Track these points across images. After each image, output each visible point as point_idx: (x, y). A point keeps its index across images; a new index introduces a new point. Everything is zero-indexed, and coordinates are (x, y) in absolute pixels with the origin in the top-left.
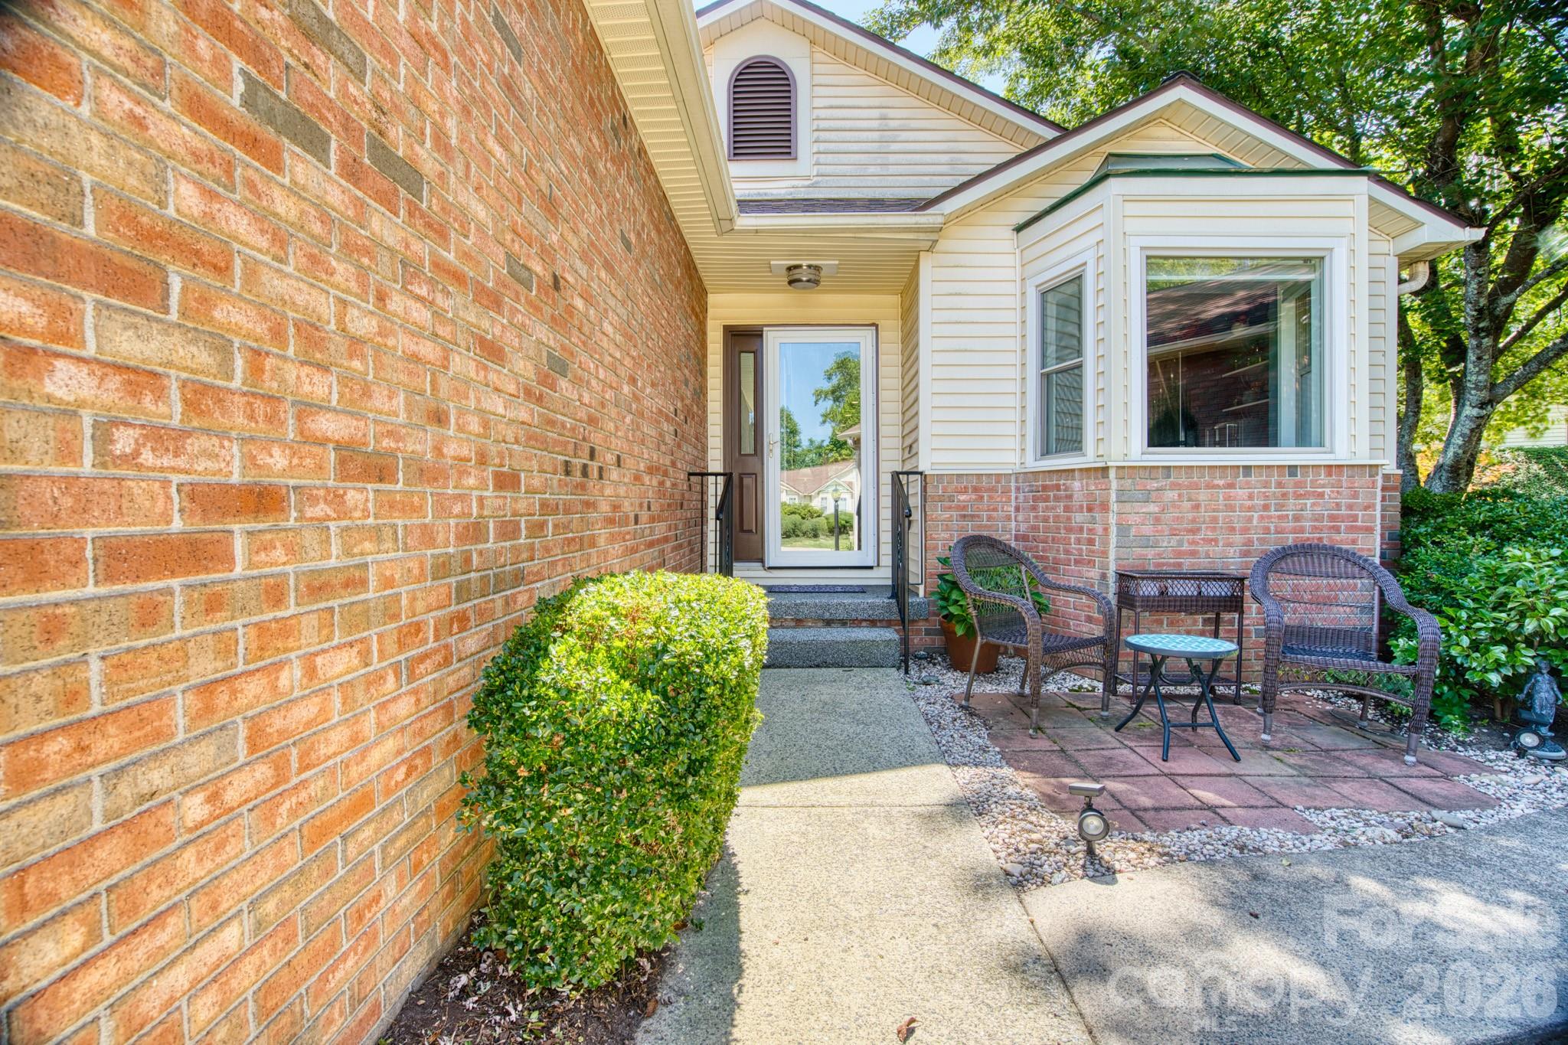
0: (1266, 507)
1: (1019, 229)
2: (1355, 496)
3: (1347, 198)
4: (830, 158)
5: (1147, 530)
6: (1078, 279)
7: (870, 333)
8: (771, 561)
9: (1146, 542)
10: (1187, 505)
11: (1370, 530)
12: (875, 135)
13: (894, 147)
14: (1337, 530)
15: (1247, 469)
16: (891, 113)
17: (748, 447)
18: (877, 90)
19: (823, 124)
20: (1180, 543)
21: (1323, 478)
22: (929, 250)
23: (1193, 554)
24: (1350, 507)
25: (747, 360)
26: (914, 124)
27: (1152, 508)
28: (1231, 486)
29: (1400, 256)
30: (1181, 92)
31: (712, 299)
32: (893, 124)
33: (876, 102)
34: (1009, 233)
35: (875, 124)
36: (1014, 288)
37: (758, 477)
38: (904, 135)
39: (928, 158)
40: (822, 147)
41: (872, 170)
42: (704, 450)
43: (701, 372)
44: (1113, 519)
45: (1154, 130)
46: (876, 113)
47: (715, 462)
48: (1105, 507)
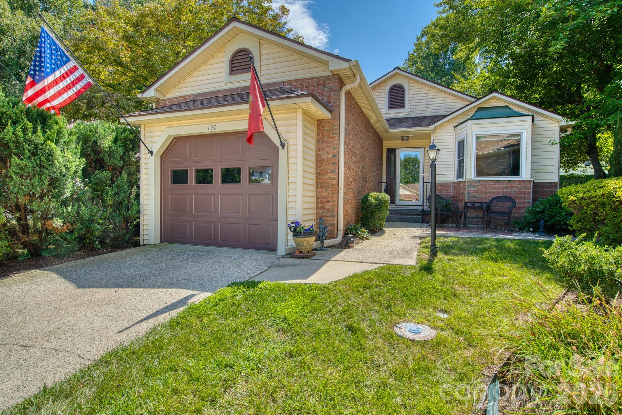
0: (503, 189)
1: (455, 127)
2: (526, 187)
3: (527, 121)
4: (413, 107)
5: (474, 194)
6: (464, 140)
7: (422, 149)
8: (397, 203)
9: (474, 196)
10: (484, 189)
11: (529, 194)
12: (425, 100)
13: (430, 103)
14: (521, 194)
15: (498, 181)
16: (429, 95)
17: (392, 177)
18: (426, 89)
19: (412, 99)
20: (482, 197)
21: (517, 183)
22: (433, 133)
23: (485, 199)
24: (524, 189)
25: (392, 156)
26: (435, 97)
27: (476, 189)
28: (494, 185)
29: (560, 127)
30: (494, 94)
31: (384, 142)
32: (429, 97)
33: (425, 92)
34: (452, 128)
35: (425, 98)
36: (453, 140)
37: (394, 183)
38: (432, 100)
39: (438, 105)
40: (411, 104)
41: (424, 109)
42: (382, 178)
43: (382, 160)
44: (466, 192)
45: (490, 101)
46: (425, 95)
47: (384, 180)
48: (465, 189)
